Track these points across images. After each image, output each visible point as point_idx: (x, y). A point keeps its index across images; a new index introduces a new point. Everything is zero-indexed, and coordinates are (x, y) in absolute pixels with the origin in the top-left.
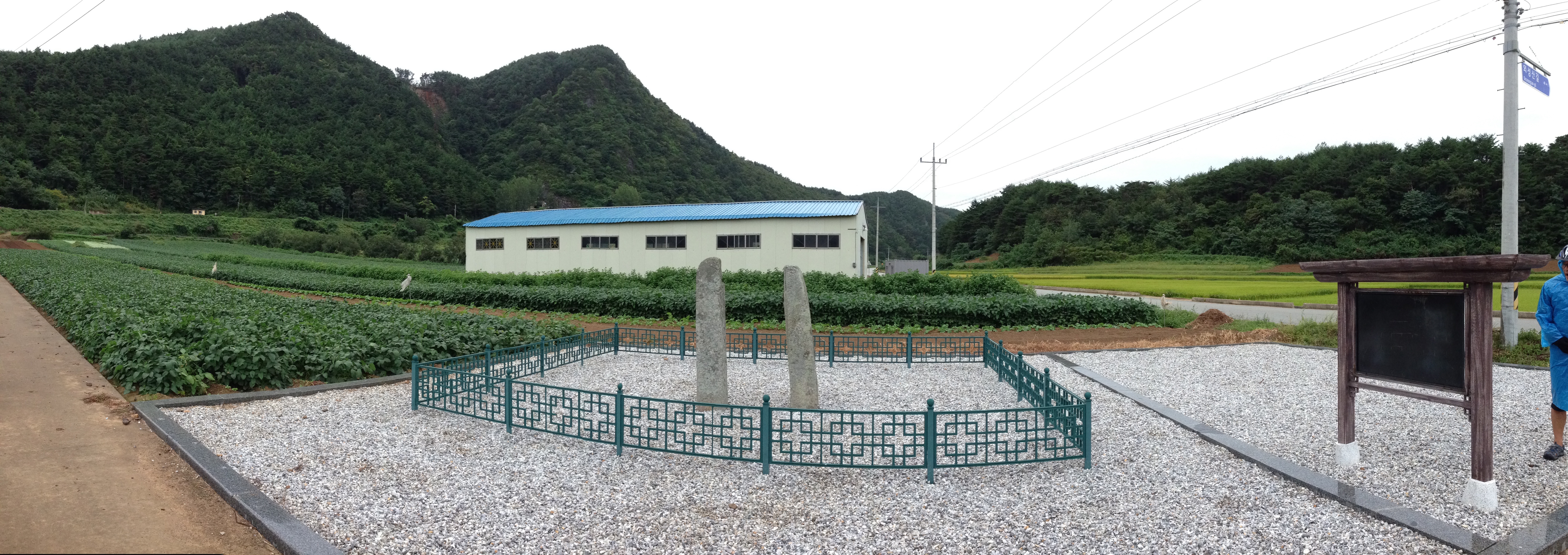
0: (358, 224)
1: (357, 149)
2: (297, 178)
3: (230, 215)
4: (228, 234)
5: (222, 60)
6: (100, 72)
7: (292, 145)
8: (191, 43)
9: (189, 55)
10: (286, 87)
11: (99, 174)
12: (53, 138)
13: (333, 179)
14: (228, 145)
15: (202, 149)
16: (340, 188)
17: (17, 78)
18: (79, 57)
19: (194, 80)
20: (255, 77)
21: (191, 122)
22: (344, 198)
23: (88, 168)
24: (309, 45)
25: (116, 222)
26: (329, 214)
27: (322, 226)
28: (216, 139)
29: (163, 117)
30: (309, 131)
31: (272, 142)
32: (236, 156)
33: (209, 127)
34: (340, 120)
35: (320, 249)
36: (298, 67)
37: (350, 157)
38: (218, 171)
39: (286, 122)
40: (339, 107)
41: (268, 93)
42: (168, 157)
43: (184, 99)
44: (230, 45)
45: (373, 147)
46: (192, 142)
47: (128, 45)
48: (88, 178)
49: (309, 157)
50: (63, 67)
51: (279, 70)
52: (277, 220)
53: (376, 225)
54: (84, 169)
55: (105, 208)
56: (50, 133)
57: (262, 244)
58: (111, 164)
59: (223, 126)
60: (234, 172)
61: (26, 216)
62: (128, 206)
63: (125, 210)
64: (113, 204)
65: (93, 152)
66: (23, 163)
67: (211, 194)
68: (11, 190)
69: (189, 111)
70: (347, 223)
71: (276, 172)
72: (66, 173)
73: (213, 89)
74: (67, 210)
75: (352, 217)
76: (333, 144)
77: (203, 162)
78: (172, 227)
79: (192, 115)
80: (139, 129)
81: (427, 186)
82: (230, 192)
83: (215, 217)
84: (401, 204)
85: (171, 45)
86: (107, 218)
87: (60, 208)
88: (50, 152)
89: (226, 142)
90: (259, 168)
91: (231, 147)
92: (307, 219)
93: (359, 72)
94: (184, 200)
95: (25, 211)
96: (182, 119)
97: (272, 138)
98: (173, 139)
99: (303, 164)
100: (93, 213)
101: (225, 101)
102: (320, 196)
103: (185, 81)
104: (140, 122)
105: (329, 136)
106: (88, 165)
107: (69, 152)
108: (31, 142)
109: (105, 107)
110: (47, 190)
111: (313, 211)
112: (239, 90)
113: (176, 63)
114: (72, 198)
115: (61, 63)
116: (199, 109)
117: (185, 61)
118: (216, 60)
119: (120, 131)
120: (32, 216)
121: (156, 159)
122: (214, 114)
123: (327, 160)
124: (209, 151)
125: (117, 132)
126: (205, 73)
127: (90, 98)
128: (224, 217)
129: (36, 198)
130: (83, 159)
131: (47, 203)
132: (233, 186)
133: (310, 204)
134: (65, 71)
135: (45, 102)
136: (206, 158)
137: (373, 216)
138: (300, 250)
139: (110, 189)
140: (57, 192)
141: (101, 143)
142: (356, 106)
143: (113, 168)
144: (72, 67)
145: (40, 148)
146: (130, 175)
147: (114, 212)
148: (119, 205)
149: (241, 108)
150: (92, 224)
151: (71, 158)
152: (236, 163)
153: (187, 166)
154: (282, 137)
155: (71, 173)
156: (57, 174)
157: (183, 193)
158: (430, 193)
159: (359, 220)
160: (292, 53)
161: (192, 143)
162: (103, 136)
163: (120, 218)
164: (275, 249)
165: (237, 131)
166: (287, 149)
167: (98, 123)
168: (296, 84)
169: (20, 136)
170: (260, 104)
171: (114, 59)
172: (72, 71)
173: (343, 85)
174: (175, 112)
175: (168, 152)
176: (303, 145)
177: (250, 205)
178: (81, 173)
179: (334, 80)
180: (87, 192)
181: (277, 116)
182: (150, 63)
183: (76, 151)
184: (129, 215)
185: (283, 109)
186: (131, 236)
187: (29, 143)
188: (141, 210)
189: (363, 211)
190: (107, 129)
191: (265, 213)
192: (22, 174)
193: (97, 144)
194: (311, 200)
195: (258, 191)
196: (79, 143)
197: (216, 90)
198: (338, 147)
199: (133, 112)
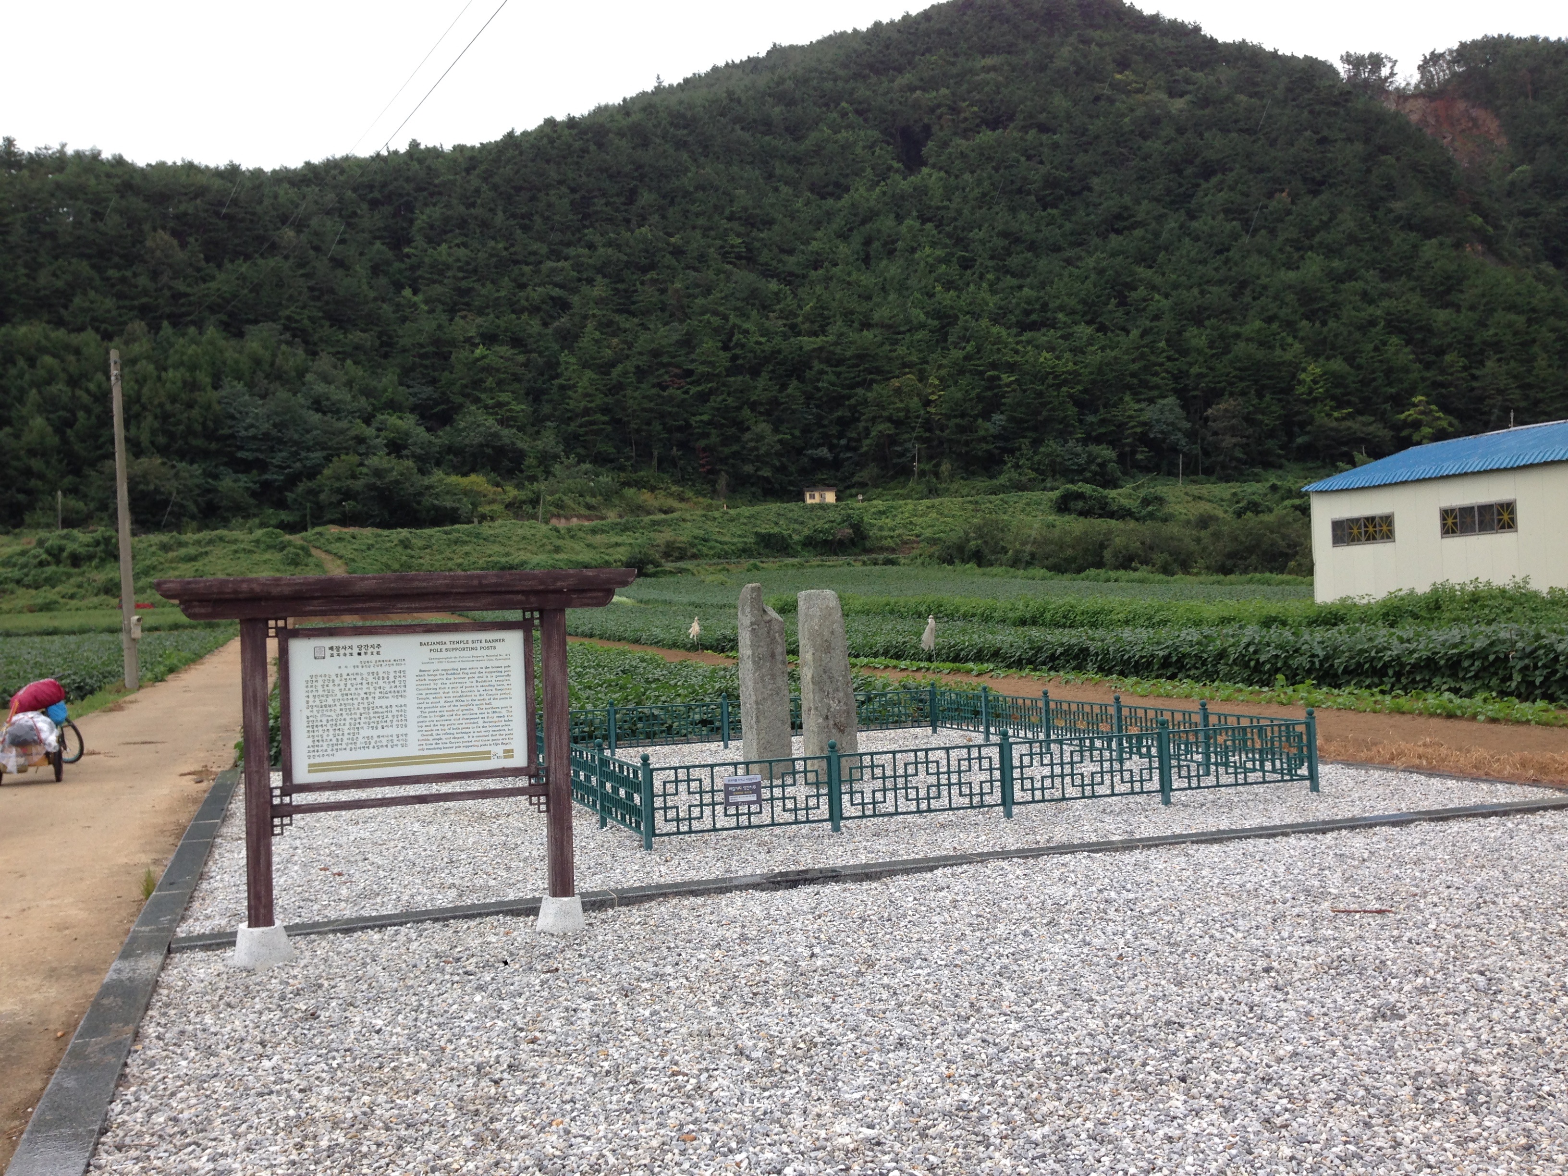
0: (1223, 490)
1: (1217, 294)
2: (1059, 386)
3: (897, 497)
4: (889, 543)
5: (859, 113)
6: (561, 182)
7: (1045, 307)
8: (781, 81)
9: (777, 111)
10: (1029, 158)
11: (573, 427)
12: (460, 355)
13: (1156, 380)
14: (883, 326)
15: (819, 341)
16: (1171, 400)
17: (371, 220)
18: (510, 153)
19: (790, 171)
20: (945, 144)
21: (790, 279)
22: (1187, 425)
23: (548, 418)
24: (1086, 42)
25: (619, 539)
26: (1145, 469)
27: (1125, 502)
28: (852, 313)
29: (719, 272)
30: (1091, 262)
31: (993, 302)
32: (901, 350)
33: (832, 285)
34: (1172, 224)
35: (1100, 565)
36: (1060, 102)
37: (1197, 317)
38: (860, 391)
39: (1032, 246)
40: (1169, 191)
41: (979, 182)
42: (735, 369)
43: (769, 223)
44: (877, 72)
45: (1264, 281)
46: (793, 327)
47: (627, 107)
48: (548, 440)
49: (1089, 330)
50: (475, 181)
51: (1011, 118)
52: (1012, 497)
53: (1274, 488)
54: (538, 421)
55: (589, 507)
56: (453, 343)
57: (965, 561)
58: (599, 400)
59: (867, 279)
60: (898, 391)
61: (405, 544)
62: (645, 497)
63: (639, 509)
64: (608, 496)
65: (558, 376)
66: (393, 420)
67: (848, 448)
68: (371, 487)
69: (782, 251)
70: (1194, 489)
71: (1006, 378)
72: (496, 435)
73: (840, 189)
74: (499, 522)
75: (1208, 472)
76: (1154, 288)
77: (822, 372)
78: (751, 540)
79: (791, 260)
80: (663, 310)
81: (1428, 366)
82: (892, 440)
83: (858, 504)
84: (1349, 423)
85: (730, 94)
86: (594, 531)
87: (483, 518)
88: (456, 388)
89: (876, 316)
90: (962, 372)
91: (889, 327)
92: (1087, 488)
93: (1225, 90)
94: (782, 469)
95: (404, 533)
96: (768, 273)
97: (993, 291)
98: (746, 326)
99: (1074, 350)
100: (561, 524)
101: (871, 216)
102: (1121, 426)
103: (770, 176)
104: (663, 291)
105: (1142, 271)
106: (546, 409)
107: (500, 383)
108: (412, 369)
109: (578, 267)
110: (454, 479)
111: (1102, 465)
112: (904, 184)
113: (746, 136)
114: (512, 492)
115: (468, 171)
116: (807, 242)
117: (767, 126)
118: (844, 115)
119: (617, 318)
120: (421, 543)
121: (708, 377)
122: (843, 249)
123: (1135, 333)
124: (836, 344)
125: (610, 323)
126: (818, 150)
127: (544, 249)
128: (879, 504)
129: (427, 500)
130: (535, 396)
131: (455, 510)
132: (897, 423)
133: (1094, 449)
134: (477, 191)
135: (440, 270)
136: (828, 362)
137: (1268, 465)
138: (1049, 569)
139: (601, 460)
140: (477, 481)
141: (572, 352)
142: (1214, 180)
143: (605, 410)
144: (496, 179)
145: (433, 382)
146: (649, 424)
147: (612, 516)
148: (622, 497)
149: (910, 228)
150: (557, 550)
151: (504, 397)
152: (905, 365)
153: (784, 387)
154: (1020, 287)
155: (506, 433)
156: (474, 439)
157: (779, 454)
158: (1436, 385)
159: (1227, 479)
160: (1043, 68)
161: (795, 331)
162: (576, 337)
163: (625, 529)
164: (995, 570)
165: (902, 288)
166: (1034, 317)
167: (564, 305)
168: (1055, 146)
169: (386, 356)
170: (959, 212)
171: (593, 148)
172: (495, 187)
173: (1181, 131)
174: (748, 258)
175: (735, 358)
176: (1072, 302)
177: (945, 467)
178: (531, 430)
179: (1156, 122)
180: (548, 473)
181: (1004, 235)
182: (681, 144)
183: (517, 378)
184: (647, 519)
185: (1023, 215)
186: (651, 568)
187: (406, 373)
188: (676, 504)
189: (1239, 454)
190: (585, 317)
191: (981, 483)
192: (396, 447)
193: (564, 357)
194: (1098, 440)
195: (961, 429)
196: (521, 358)
197: (847, 189)
198: (1167, 296)
199: (645, 270)
